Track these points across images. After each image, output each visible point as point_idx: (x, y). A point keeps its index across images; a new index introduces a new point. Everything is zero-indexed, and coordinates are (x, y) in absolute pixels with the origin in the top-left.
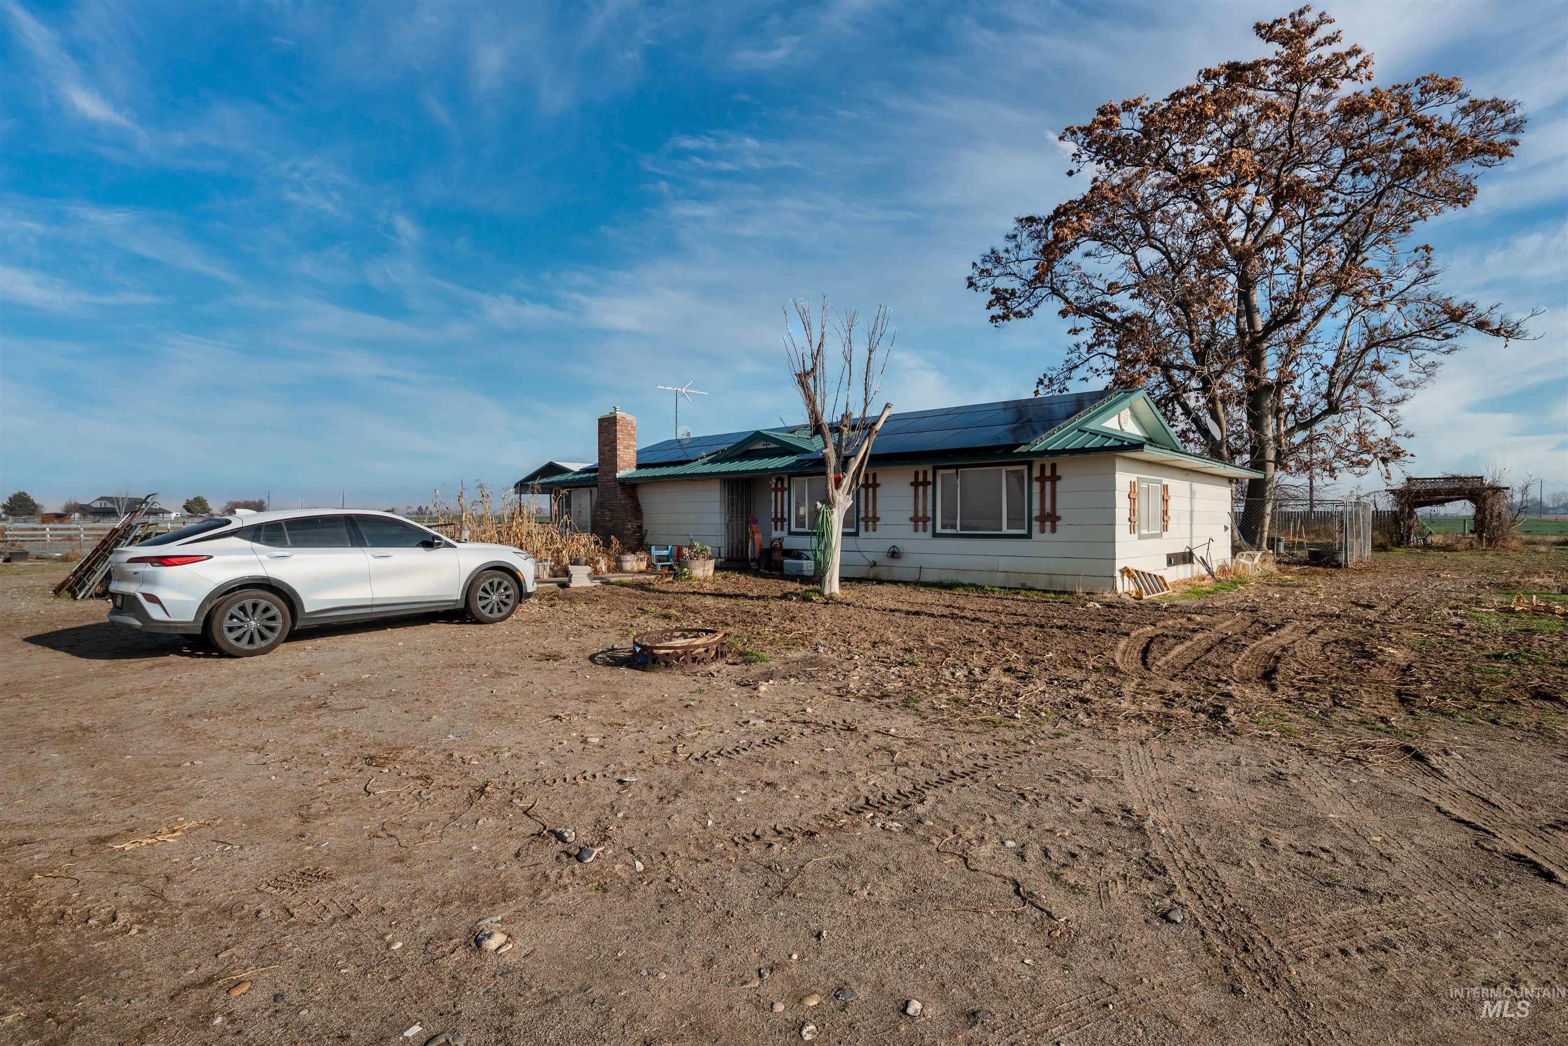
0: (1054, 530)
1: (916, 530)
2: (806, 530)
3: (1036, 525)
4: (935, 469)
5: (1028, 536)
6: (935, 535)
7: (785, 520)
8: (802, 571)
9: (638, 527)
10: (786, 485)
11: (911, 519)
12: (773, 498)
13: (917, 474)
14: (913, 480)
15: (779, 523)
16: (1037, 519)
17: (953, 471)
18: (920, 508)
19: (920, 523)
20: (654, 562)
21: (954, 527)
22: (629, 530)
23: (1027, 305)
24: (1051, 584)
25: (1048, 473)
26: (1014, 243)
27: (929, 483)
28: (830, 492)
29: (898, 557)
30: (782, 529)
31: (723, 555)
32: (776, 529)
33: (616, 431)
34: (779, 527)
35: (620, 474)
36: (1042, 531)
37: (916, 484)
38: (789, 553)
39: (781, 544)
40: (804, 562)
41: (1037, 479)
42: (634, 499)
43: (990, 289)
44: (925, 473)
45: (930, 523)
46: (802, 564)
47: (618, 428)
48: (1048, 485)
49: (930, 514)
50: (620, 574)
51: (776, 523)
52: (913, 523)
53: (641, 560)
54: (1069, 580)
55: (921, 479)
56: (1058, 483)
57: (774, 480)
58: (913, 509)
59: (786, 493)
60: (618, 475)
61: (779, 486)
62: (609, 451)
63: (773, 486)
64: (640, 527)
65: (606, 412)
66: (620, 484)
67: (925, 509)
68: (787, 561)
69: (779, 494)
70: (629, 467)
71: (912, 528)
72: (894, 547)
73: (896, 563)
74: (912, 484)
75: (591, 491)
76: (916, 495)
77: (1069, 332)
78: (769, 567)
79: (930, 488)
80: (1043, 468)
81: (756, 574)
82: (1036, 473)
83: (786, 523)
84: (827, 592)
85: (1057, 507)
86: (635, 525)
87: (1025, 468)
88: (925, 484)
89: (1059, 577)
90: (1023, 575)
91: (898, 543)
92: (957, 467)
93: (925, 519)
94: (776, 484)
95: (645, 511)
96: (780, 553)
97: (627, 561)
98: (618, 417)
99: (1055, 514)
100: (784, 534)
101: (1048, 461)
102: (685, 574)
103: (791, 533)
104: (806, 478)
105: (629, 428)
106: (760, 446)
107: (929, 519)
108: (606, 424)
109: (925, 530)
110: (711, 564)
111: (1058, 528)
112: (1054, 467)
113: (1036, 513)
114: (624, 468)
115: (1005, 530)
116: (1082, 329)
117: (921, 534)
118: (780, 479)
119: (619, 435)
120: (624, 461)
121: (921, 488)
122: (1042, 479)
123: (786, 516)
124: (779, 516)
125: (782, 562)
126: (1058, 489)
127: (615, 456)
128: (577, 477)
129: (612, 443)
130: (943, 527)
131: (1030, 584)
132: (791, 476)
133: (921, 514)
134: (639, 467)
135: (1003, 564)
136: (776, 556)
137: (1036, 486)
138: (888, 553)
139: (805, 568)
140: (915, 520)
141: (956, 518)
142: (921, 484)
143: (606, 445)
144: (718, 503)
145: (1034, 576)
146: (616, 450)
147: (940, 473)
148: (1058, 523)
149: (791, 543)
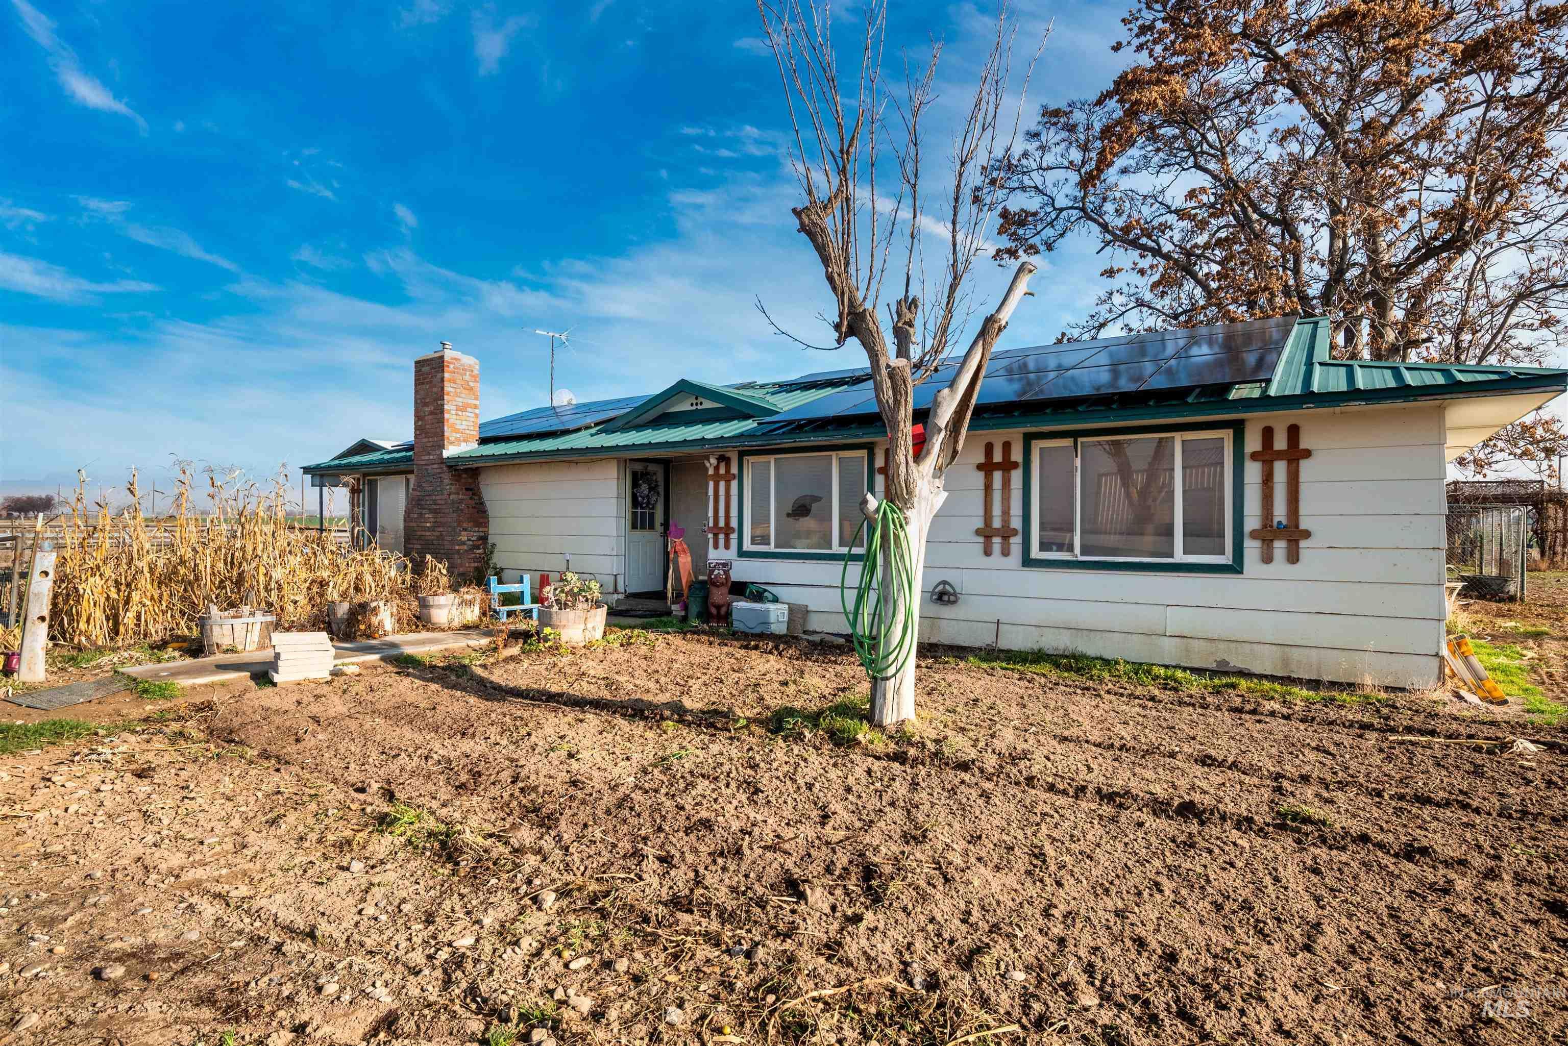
0: (1293, 557)
1: (988, 552)
2: (772, 548)
3: (1252, 548)
4: (1028, 439)
5: (1236, 567)
6: (1028, 562)
7: (733, 530)
8: (768, 623)
9: (480, 538)
10: (734, 470)
11: (978, 532)
12: (711, 492)
13: (989, 449)
14: (981, 459)
15: (721, 536)
16: (1254, 535)
17: (1068, 442)
18: (997, 510)
19: (997, 540)
20: (495, 605)
21: (1071, 549)
22: (464, 543)
23: (1049, 232)
24: (1286, 662)
25: (1280, 443)
26: (1037, 144)
27: (1015, 465)
28: (903, 469)
29: (950, 602)
30: (727, 547)
31: (621, 588)
32: (716, 546)
33: (442, 380)
34: (721, 542)
35: (450, 451)
36: (1267, 559)
37: (987, 468)
38: (740, 589)
39: (726, 573)
40: (772, 607)
41: (1254, 456)
42: (474, 492)
43: (1000, 209)
44: (1007, 446)
45: (1016, 542)
46: (767, 611)
47: (446, 375)
48: (1280, 469)
49: (1016, 523)
50: (424, 635)
51: (716, 536)
52: (981, 539)
53: (470, 603)
54: (1343, 659)
55: (998, 457)
56: (1305, 466)
57: (713, 461)
58: (981, 512)
59: (734, 484)
60: (446, 454)
61: (722, 471)
62: (431, 413)
63: (711, 472)
64: (484, 538)
65: (427, 353)
66: (450, 467)
67: (1006, 513)
68: (740, 605)
69: (722, 484)
70: (466, 441)
71: (980, 548)
72: (945, 583)
73: (946, 612)
74: (980, 467)
75: (408, 480)
76: (988, 488)
77: (1102, 275)
78: (705, 616)
79: (1016, 476)
80: (1268, 434)
81: (683, 628)
82: (1253, 443)
83: (734, 537)
84: (889, 719)
85: (1302, 511)
86: (475, 536)
87: (1227, 435)
88: (1007, 466)
89: (1307, 651)
90: (1222, 646)
91: (949, 576)
92: (1075, 435)
93: (1006, 534)
94: (717, 468)
95: (491, 513)
96: (725, 590)
97: (439, 606)
98: (446, 358)
99: (1297, 526)
100: (731, 555)
101: (1280, 421)
102: (546, 640)
103: (742, 554)
104: (772, 459)
105: (467, 377)
106: (685, 406)
107: (1015, 532)
108: (426, 369)
109: (1006, 553)
110: (600, 615)
111: (1303, 554)
112: (1294, 432)
113: (1252, 522)
114: (457, 442)
115: (1179, 557)
116: (1119, 270)
117: (996, 558)
118: (723, 459)
119: (448, 388)
120: (457, 431)
121: (997, 476)
122: (1267, 456)
123: (734, 523)
124: (722, 524)
125: (729, 605)
126: (1303, 477)
127: (441, 421)
128: (386, 457)
129: (436, 400)
130: (1044, 547)
131: (1236, 662)
132: (742, 455)
133: (997, 523)
134: (483, 441)
135: (1177, 621)
136: (719, 596)
137: (1253, 472)
138: (933, 593)
139: (773, 619)
140: (986, 533)
141: (1071, 530)
142: (998, 466)
143: (426, 404)
144: (614, 501)
145: (1247, 646)
146: (442, 412)
147: (1037, 446)
148: (1303, 544)
149: (743, 571)
